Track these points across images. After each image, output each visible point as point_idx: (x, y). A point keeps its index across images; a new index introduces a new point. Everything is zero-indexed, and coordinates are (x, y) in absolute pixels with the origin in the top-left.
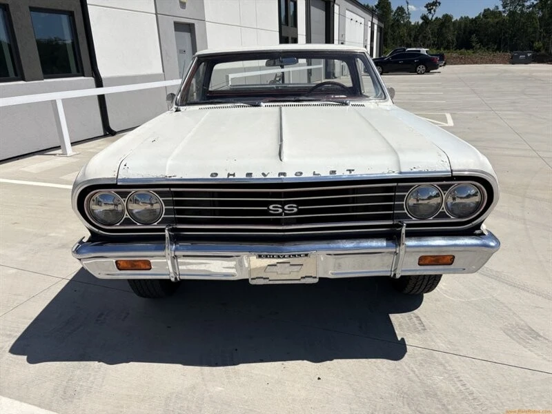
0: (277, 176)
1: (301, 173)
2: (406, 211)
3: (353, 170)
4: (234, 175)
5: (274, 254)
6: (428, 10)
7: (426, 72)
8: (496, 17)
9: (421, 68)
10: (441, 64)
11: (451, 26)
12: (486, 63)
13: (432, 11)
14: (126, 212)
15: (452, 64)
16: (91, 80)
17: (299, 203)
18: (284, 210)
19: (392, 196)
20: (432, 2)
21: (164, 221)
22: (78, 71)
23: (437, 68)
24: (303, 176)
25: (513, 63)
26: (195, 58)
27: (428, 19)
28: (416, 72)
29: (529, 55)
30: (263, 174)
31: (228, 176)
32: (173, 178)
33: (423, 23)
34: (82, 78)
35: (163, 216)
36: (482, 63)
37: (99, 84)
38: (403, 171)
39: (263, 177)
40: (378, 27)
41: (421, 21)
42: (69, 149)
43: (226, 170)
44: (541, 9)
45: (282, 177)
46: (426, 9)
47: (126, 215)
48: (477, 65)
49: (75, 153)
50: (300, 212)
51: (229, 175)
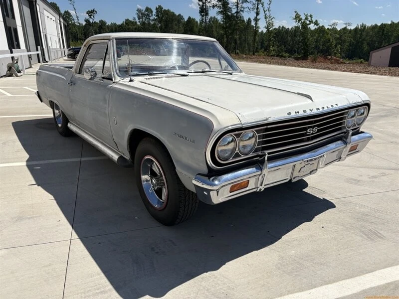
0: (316, 111)
1: (324, 108)
2: (345, 125)
3: (337, 104)
4: (298, 112)
6: (89, 16)
8: (134, 25)
11: (106, 28)
13: (92, 16)
14: (237, 149)
18: (313, 131)
20: (90, 10)
27: (90, 22)
30: (310, 110)
31: (296, 114)
32: (269, 118)
33: (86, 24)
35: (256, 147)
38: (351, 103)
39: (311, 112)
40: (64, 24)
41: (84, 23)
43: (296, 110)
44: (160, 22)
45: (318, 111)
46: (87, 15)
47: (237, 151)
50: (318, 131)
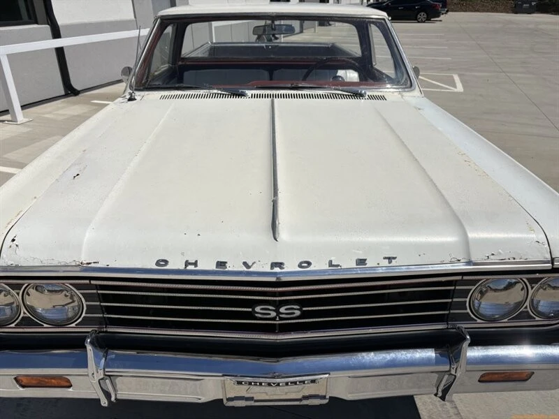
0: (268, 269)
1: (309, 264)
2: (469, 311)
3: (394, 258)
4: (195, 264)
5: (261, 380)
7: (427, 20)
9: (422, 15)
10: (443, 12)
12: (488, 11)
14: (23, 310)
15: (453, 11)
16: (46, 28)
17: (302, 303)
18: (278, 313)
19: (450, 290)
21: (86, 322)
22: (30, 18)
23: (438, 16)
24: (311, 268)
25: (516, 13)
26: (157, 20)
28: (416, 19)
29: (533, 4)
30: (245, 264)
31: (186, 266)
32: (93, 265)
34: (35, 26)
35: (84, 315)
36: (484, 11)
37: (56, 33)
38: (473, 259)
39: (244, 269)
42: (20, 115)
43: (183, 254)
45: (277, 270)
47: (24, 313)
48: (479, 13)
49: (27, 120)
50: (304, 315)
51: (187, 263)
